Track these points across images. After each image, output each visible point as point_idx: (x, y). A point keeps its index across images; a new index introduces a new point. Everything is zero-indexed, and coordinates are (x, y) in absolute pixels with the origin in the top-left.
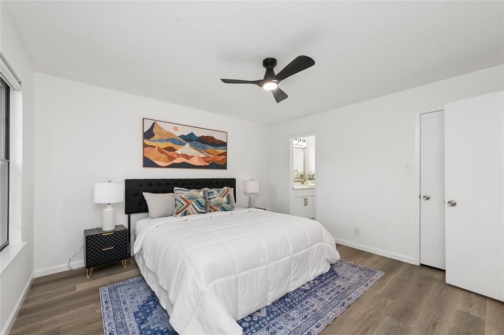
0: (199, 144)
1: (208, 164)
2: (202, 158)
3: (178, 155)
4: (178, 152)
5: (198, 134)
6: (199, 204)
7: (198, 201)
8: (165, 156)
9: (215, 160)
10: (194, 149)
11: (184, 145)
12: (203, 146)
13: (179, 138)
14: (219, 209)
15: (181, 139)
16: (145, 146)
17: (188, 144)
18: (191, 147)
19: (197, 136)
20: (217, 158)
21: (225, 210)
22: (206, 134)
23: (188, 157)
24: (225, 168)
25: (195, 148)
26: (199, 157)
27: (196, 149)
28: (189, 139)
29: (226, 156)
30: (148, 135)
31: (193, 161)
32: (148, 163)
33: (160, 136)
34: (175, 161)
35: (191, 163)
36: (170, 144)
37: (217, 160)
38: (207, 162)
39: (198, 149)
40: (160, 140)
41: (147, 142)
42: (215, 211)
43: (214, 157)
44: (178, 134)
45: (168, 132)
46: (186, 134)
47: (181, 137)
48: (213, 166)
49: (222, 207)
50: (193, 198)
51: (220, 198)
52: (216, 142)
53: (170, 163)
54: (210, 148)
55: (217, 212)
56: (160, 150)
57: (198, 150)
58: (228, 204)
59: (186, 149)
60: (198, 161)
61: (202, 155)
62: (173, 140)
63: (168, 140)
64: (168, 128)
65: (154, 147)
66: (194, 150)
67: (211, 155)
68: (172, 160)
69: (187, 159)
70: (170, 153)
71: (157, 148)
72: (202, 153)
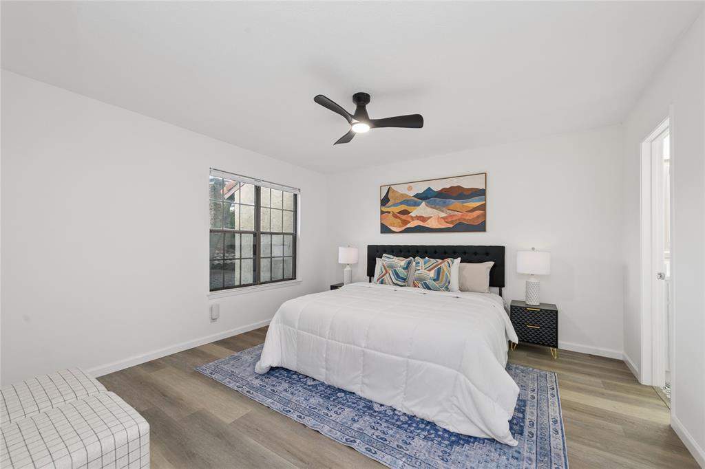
0: (438, 200)
1: (451, 226)
2: (443, 218)
3: (413, 218)
4: (413, 214)
5: (437, 187)
6: (397, 275)
7: (395, 271)
8: (399, 221)
9: (465, 219)
10: (431, 207)
11: (419, 205)
12: (444, 202)
13: (413, 198)
14: (420, 285)
15: (416, 199)
16: (382, 212)
17: (423, 203)
18: (427, 206)
19: (436, 190)
20: (467, 215)
21: (429, 288)
22: (447, 184)
23: (423, 219)
24: (484, 230)
25: (433, 206)
26: (439, 218)
27: (434, 208)
28: (426, 196)
29: (485, 211)
30: (385, 201)
31: (431, 224)
32: (385, 229)
33: (395, 200)
34: (409, 226)
35: (427, 226)
36: (404, 207)
37: (467, 218)
38: (451, 222)
39: (437, 207)
40: (395, 205)
41: (385, 209)
42: (415, 287)
43: (462, 215)
44: (412, 194)
45: (402, 194)
46: (421, 191)
47: (417, 196)
48: (461, 227)
49: (425, 283)
50: (391, 266)
51: (425, 271)
52: (465, 193)
53: (403, 228)
54: (456, 204)
55: (417, 288)
56: (395, 216)
57: (437, 209)
58: (435, 280)
59: (423, 209)
60: (437, 223)
61: (443, 215)
62: (407, 202)
63: (402, 203)
64: (402, 190)
65: (389, 212)
66: (431, 209)
67: (456, 213)
68: (406, 224)
69: (423, 221)
70: (404, 217)
71: (391, 214)
72: (443, 211)
